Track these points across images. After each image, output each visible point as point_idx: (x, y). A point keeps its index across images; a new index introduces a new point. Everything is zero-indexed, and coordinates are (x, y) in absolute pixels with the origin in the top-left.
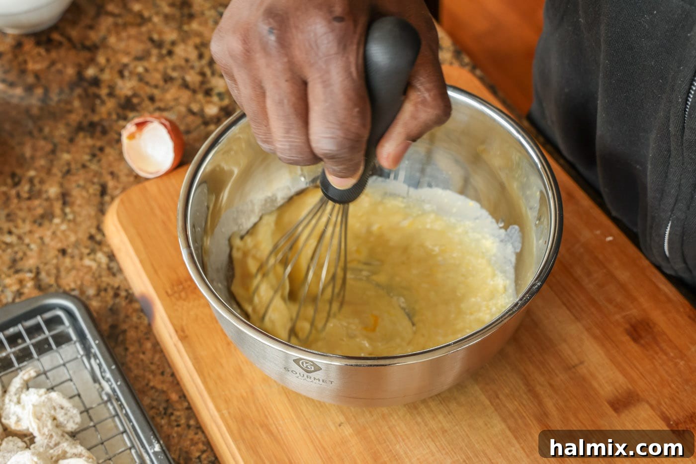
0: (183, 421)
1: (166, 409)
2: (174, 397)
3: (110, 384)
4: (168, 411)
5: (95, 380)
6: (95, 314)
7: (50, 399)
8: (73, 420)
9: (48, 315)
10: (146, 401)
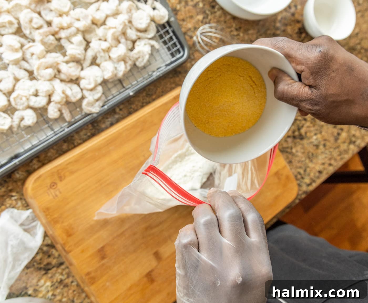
0: (145, 101)
1: (149, 95)
2: (154, 97)
3: (156, 75)
4: (148, 95)
5: (158, 69)
6: (184, 65)
7: (145, 55)
8: (140, 64)
9: (181, 50)
10: (152, 87)
